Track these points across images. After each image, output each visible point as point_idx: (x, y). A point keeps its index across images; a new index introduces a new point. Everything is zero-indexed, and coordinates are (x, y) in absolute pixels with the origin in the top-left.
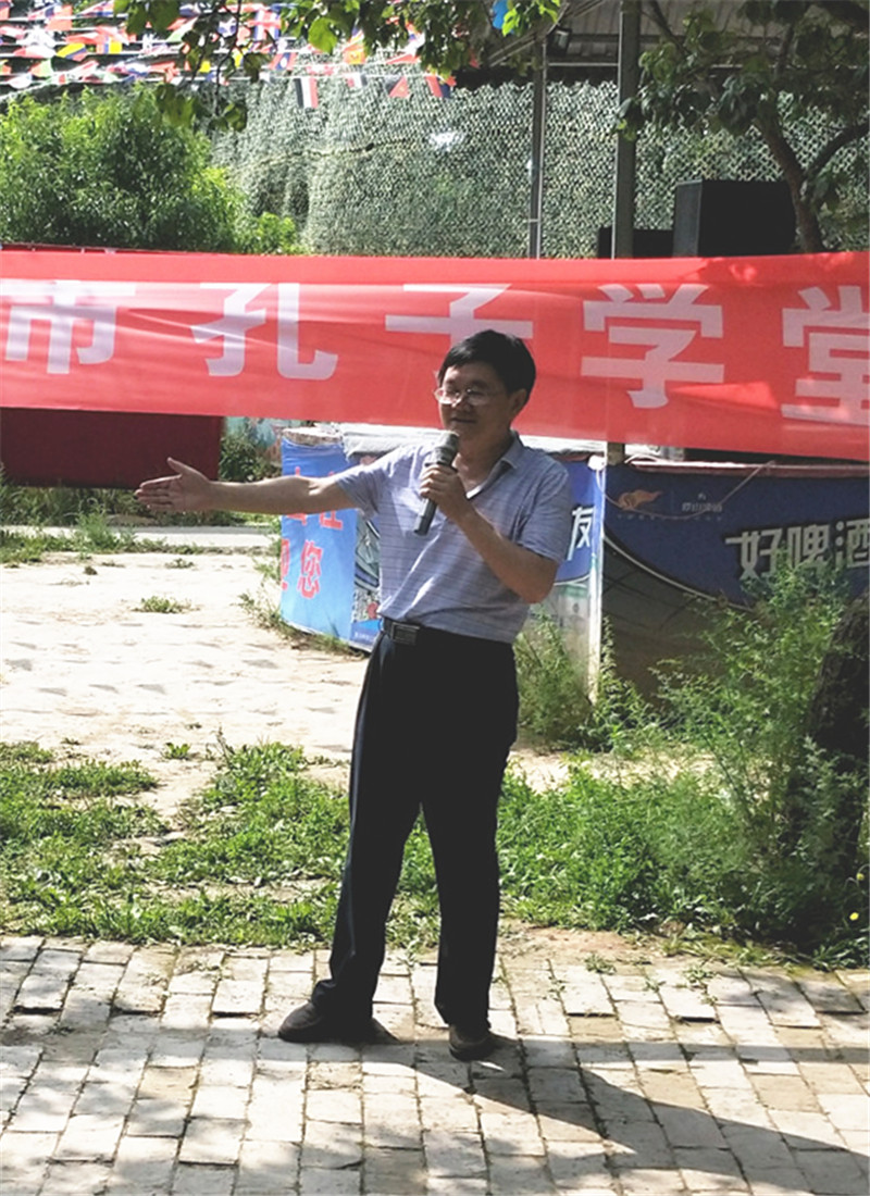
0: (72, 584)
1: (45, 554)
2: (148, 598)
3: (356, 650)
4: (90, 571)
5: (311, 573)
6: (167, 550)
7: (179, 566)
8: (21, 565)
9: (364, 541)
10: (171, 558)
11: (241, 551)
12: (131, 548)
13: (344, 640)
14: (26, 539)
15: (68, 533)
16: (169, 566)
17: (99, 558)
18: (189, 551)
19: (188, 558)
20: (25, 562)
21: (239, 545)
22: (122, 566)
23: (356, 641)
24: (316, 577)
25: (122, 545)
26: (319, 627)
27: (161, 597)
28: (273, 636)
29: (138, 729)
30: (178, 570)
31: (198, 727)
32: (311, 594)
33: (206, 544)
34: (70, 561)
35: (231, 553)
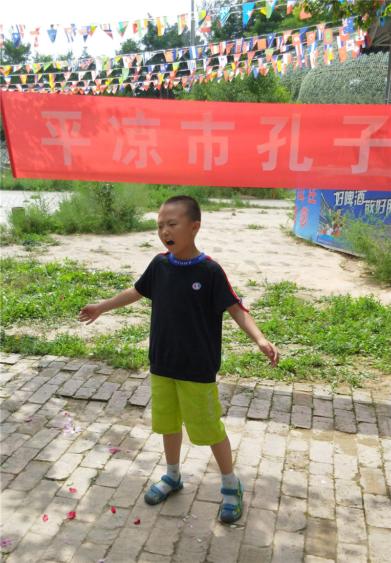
0: (227, 219)
1: (221, 208)
2: (250, 224)
3: (318, 245)
4: (234, 214)
5: (304, 218)
6: (260, 207)
7: (262, 213)
8: (213, 212)
9: (323, 208)
10: (260, 210)
11: (283, 208)
12: (248, 206)
13: (314, 242)
14: (216, 203)
15: (229, 201)
16: (259, 213)
17: (238, 210)
18: (266, 208)
19: (265, 210)
20: (215, 211)
21: (283, 206)
22: (244, 213)
23: (319, 242)
24: (306, 219)
25: (245, 206)
26: (306, 236)
27: (255, 224)
28: (290, 239)
29: (240, 273)
30: (262, 215)
31: (261, 273)
32: (303, 225)
33: (272, 206)
34: (229, 211)
35: (279, 209)
